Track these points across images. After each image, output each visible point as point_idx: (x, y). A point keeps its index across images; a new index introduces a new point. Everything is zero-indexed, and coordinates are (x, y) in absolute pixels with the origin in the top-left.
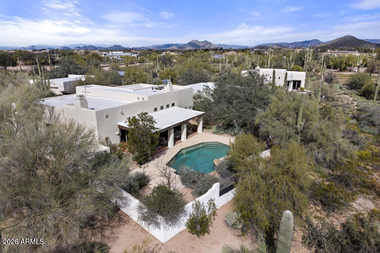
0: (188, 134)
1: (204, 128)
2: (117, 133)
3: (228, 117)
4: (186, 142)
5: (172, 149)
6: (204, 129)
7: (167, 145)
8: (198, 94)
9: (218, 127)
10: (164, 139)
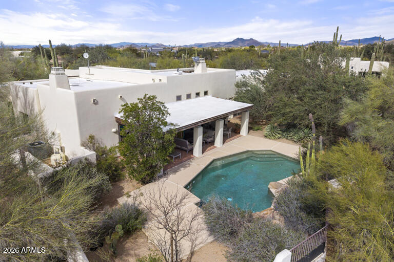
0: (225, 138)
1: (250, 128)
2: (114, 130)
3: (290, 112)
4: (222, 149)
5: (200, 159)
6: (251, 131)
7: (191, 151)
8: (243, 80)
9: (273, 128)
10: (188, 143)
